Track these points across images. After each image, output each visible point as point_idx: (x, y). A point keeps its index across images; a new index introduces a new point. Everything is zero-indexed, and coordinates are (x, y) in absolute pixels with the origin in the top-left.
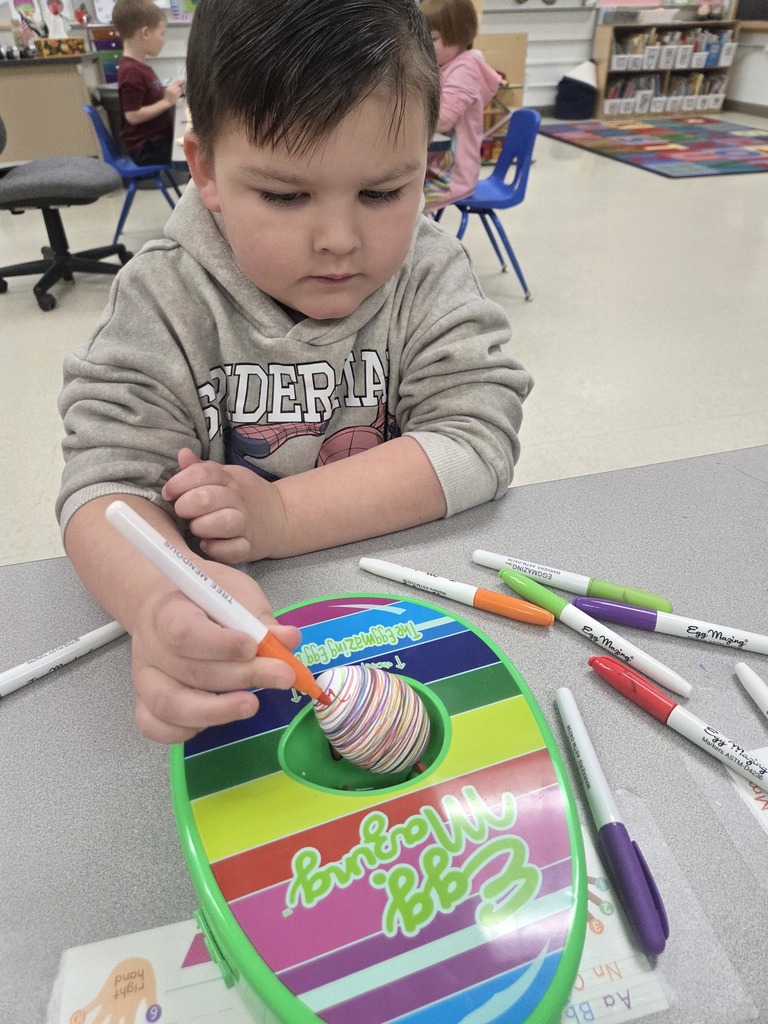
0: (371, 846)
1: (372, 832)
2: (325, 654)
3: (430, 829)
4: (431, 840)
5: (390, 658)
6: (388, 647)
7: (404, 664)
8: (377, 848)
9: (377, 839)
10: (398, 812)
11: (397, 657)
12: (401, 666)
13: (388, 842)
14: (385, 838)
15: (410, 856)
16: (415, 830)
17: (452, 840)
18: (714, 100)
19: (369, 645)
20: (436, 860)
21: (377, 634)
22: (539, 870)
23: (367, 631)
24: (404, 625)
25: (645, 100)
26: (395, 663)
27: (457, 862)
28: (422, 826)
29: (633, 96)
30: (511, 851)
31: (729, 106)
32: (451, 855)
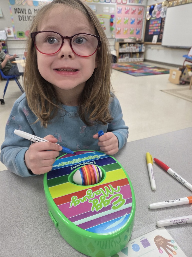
0: (89, 195)
1: (89, 193)
2: (78, 161)
3: (102, 192)
4: (102, 194)
5: (93, 162)
6: (92, 160)
7: (96, 163)
8: (90, 196)
9: (90, 194)
10: (94, 189)
11: (94, 162)
12: (95, 163)
13: (92, 195)
14: (92, 194)
15: (97, 197)
16: (98, 192)
17: (106, 194)
18: (141, 59)
19: (88, 159)
20: (103, 198)
21: (90, 157)
22: (125, 200)
23: (87, 157)
24: (96, 156)
25: (127, 59)
26: (94, 163)
27: (108, 198)
28: (100, 192)
29: (124, 58)
30: (119, 196)
31: (145, 60)
32: (106, 197)
